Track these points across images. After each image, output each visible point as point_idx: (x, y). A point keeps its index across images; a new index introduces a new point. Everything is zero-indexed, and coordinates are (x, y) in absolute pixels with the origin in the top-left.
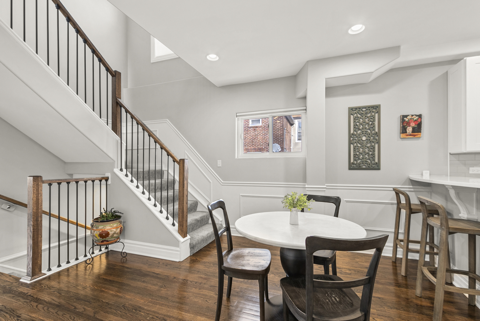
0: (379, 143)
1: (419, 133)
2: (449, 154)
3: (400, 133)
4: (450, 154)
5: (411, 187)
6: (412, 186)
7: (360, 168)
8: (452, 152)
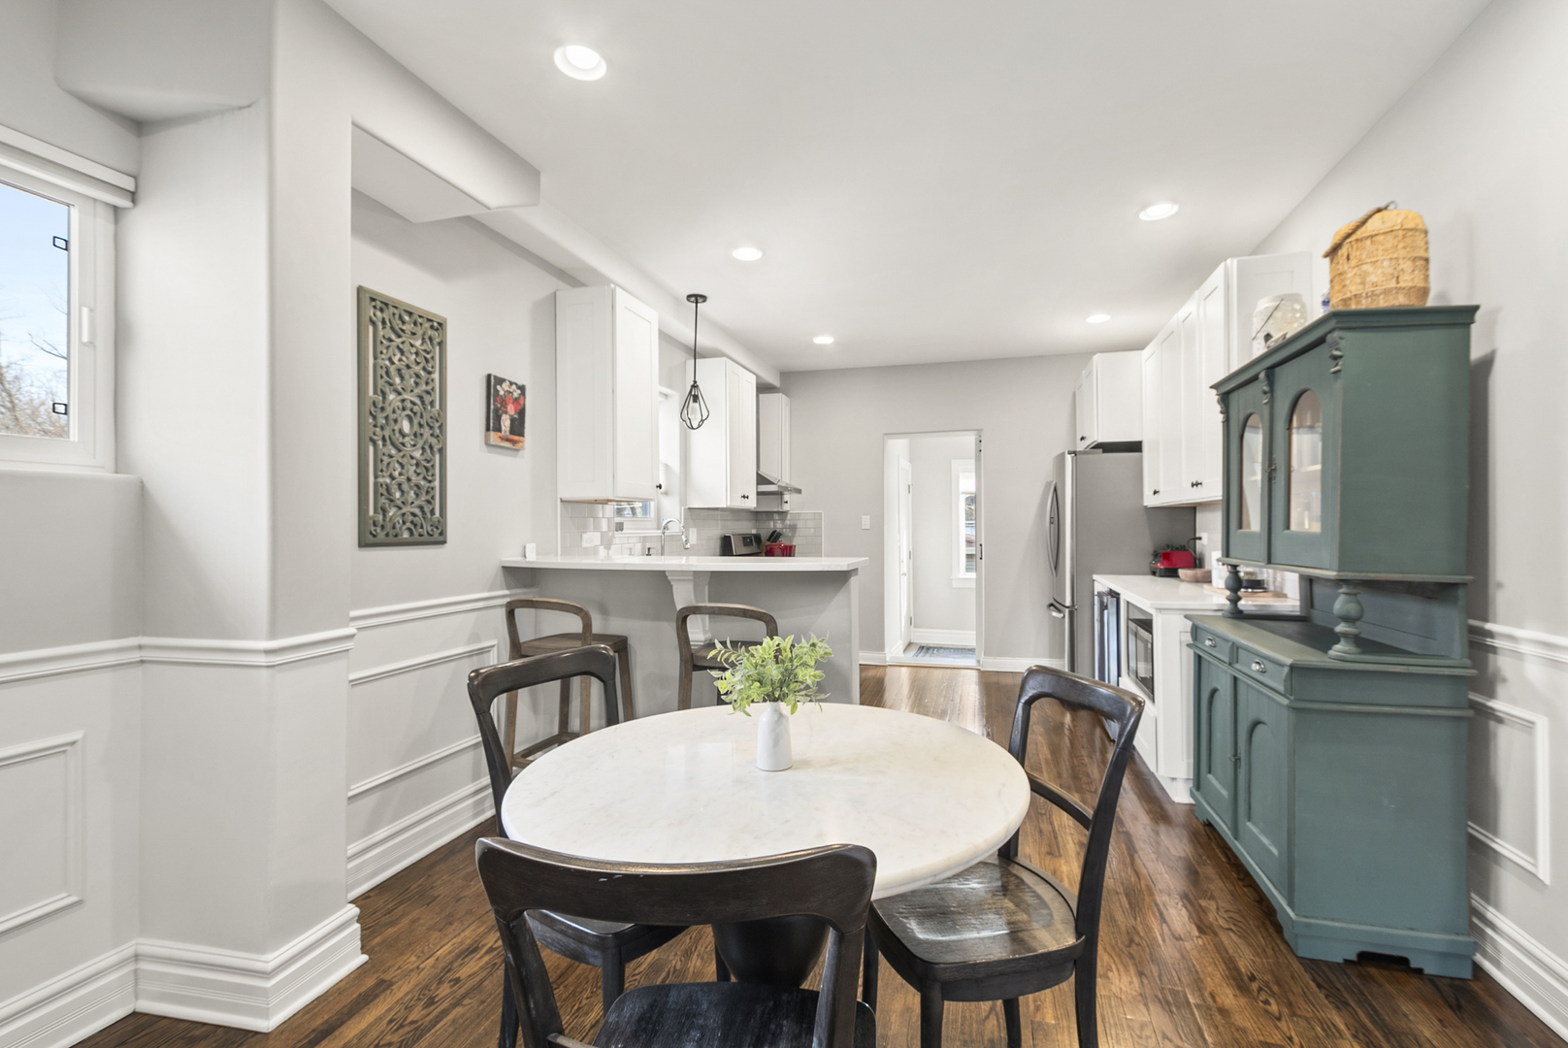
0: (442, 451)
1: (521, 438)
2: (559, 500)
3: (488, 429)
4: (562, 501)
5: (507, 592)
6: (508, 589)
7: (393, 541)
8: (567, 496)
